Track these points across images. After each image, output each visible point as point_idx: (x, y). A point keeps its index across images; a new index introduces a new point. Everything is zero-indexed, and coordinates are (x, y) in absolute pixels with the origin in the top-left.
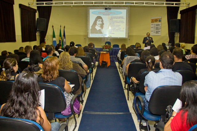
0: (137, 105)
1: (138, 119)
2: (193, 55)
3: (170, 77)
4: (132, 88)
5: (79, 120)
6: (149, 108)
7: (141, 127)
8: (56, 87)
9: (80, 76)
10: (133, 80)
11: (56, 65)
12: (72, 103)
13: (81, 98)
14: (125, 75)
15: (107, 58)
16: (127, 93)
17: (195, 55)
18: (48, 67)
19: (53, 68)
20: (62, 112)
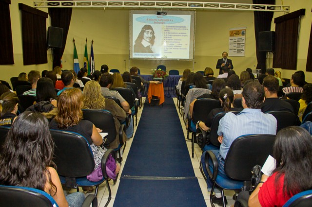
0: (207, 165)
1: (208, 187)
2: (294, 88)
3: (258, 121)
4: (199, 138)
5: (115, 189)
6: (225, 169)
7: (214, 199)
8: (79, 137)
9: (116, 119)
10: (200, 126)
11: (79, 101)
12: (104, 162)
13: (118, 154)
14: (188, 118)
15: (160, 92)
16: (191, 147)
17: (297, 88)
18: (65, 104)
19: (74, 107)
20: (88, 177)
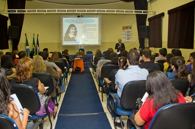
1: (112, 117)
2: (161, 57)
4: (105, 88)
5: (54, 122)
6: (121, 104)
8: (30, 87)
9: (54, 79)
10: (106, 81)
11: (30, 66)
12: (47, 103)
13: (56, 101)
15: (81, 65)
16: (101, 95)
17: (162, 57)
18: (21, 67)
19: (27, 69)
20: (36, 113)
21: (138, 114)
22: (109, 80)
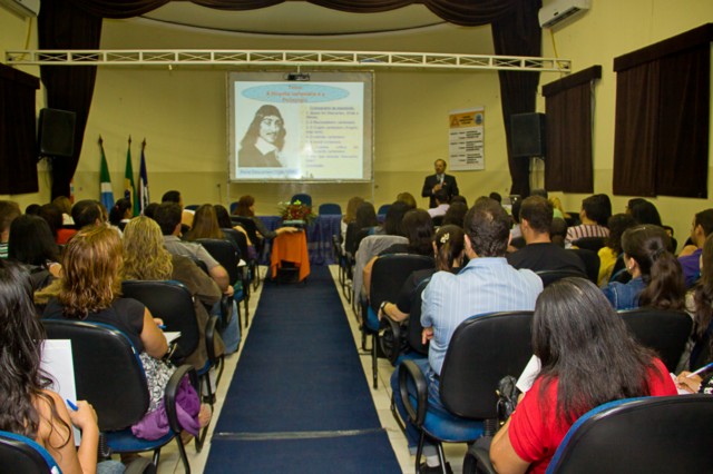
0: (403, 393)
1: (410, 446)
2: (588, 227)
3: (503, 283)
4: (384, 340)
5: (199, 462)
8: (113, 333)
9: (198, 303)
10: (388, 313)
11: (113, 256)
12: (172, 393)
13: (205, 383)
14: (361, 302)
15: (299, 252)
16: (371, 366)
17: (594, 228)
18: (81, 261)
19: (102, 268)
20: (134, 428)
21: (502, 437)
22: (401, 308)
